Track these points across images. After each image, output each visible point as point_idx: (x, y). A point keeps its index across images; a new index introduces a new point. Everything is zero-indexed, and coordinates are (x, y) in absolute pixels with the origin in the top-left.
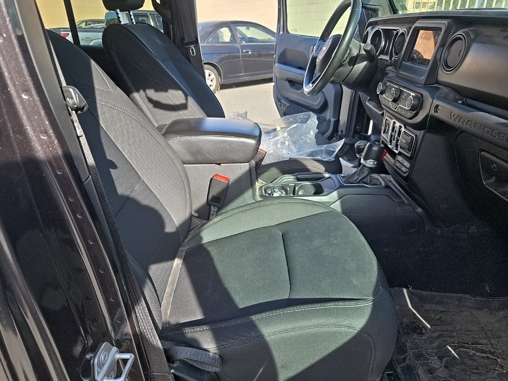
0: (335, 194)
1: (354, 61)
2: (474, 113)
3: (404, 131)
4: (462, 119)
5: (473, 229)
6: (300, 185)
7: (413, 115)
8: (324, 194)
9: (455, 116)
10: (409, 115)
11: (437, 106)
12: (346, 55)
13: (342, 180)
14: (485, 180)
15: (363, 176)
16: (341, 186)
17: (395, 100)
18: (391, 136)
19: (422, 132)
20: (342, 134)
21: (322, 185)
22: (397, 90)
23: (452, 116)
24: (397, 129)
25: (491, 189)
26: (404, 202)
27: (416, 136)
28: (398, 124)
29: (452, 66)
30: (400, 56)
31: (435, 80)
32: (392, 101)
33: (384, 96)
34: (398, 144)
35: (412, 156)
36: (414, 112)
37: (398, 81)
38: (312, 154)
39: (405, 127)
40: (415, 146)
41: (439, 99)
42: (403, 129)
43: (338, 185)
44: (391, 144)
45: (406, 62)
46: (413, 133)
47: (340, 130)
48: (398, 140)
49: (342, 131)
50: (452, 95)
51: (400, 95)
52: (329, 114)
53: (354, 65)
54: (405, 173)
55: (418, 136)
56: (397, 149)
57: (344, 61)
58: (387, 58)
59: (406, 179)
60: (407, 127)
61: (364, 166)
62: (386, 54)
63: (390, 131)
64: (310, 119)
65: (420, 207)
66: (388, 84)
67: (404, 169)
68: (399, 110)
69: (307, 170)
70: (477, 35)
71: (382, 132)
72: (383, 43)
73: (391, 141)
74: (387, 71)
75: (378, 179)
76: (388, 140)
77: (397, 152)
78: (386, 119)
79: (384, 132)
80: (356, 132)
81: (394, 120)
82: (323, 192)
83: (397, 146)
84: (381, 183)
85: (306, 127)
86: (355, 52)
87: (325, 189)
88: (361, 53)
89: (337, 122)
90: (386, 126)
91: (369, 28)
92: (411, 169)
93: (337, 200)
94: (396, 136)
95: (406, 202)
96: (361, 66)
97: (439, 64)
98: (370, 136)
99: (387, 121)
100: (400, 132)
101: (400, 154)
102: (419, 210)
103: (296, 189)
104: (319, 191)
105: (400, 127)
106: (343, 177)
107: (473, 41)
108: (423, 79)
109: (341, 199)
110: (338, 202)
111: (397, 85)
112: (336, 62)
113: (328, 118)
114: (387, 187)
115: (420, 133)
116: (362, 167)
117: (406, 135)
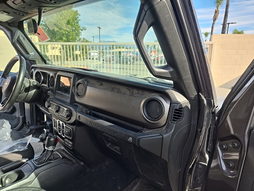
0: (33, 175)
1: (27, 90)
2: (97, 120)
3: (65, 126)
4: (93, 124)
5: (107, 163)
6: (5, 176)
7: (68, 119)
8: (25, 177)
9: (89, 122)
10: (66, 119)
11: (79, 116)
12: (22, 88)
13: (36, 163)
14: (107, 145)
15: (48, 157)
16: (36, 168)
17: (57, 112)
18: (59, 128)
19: (75, 126)
20: (29, 124)
21: (23, 171)
22: (57, 106)
23: (88, 122)
24: (61, 125)
25: (111, 148)
26: (74, 162)
27: (72, 128)
28: (61, 123)
29: (81, 96)
30: (54, 87)
31: (74, 101)
32: (55, 112)
33: (50, 108)
34: (64, 132)
35: (73, 139)
36: (69, 118)
37: (56, 101)
38: (11, 149)
39: (65, 124)
40: (73, 134)
41: (79, 112)
42: (65, 125)
43: (33, 168)
44: (60, 133)
45: (57, 91)
46: (70, 127)
47: (27, 122)
48: (63, 131)
49: (28, 122)
50: (84, 109)
51: (59, 109)
52: (17, 114)
53: (28, 92)
54: (71, 147)
55: (73, 129)
56: (64, 135)
57: (21, 91)
58: (46, 85)
59: (72, 150)
60: (66, 124)
61: (48, 150)
62: (45, 83)
63: (58, 126)
64: (5, 124)
65: (82, 162)
66: (51, 102)
67: (70, 145)
68: (61, 117)
69: (9, 162)
70: (88, 83)
71: (53, 126)
72: (42, 78)
73: (59, 131)
74: (48, 94)
75: (57, 154)
76: (58, 130)
77: (64, 137)
78: (54, 119)
79: (55, 127)
80: (37, 121)
81: (58, 120)
82: (24, 176)
83: (63, 134)
84: (60, 157)
85: (3, 132)
86: (27, 85)
87: (25, 174)
88: (31, 85)
89: (24, 118)
90: (55, 123)
91: (33, 70)
92: (73, 145)
93: (35, 178)
94: (62, 129)
95: (75, 162)
96: (33, 92)
97: (74, 94)
98: (46, 122)
99: (55, 121)
100: (63, 126)
101: (66, 138)
102: (82, 163)
103: (3, 180)
104: (21, 176)
105: (63, 124)
106: (36, 160)
107: (87, 85)
108: (68, 101)
109: (38, 177)
110: (36, 179)
111: (56, 103)
112: (16, 93)
113: (17, 116)
114: (64, 157)
115: (74, 127)
116: (46, 151)
117: (67, 129)
